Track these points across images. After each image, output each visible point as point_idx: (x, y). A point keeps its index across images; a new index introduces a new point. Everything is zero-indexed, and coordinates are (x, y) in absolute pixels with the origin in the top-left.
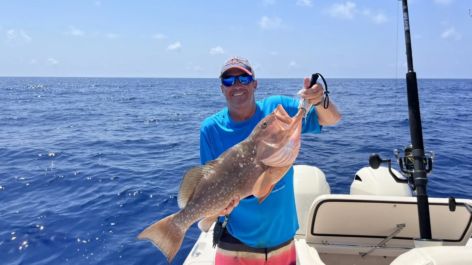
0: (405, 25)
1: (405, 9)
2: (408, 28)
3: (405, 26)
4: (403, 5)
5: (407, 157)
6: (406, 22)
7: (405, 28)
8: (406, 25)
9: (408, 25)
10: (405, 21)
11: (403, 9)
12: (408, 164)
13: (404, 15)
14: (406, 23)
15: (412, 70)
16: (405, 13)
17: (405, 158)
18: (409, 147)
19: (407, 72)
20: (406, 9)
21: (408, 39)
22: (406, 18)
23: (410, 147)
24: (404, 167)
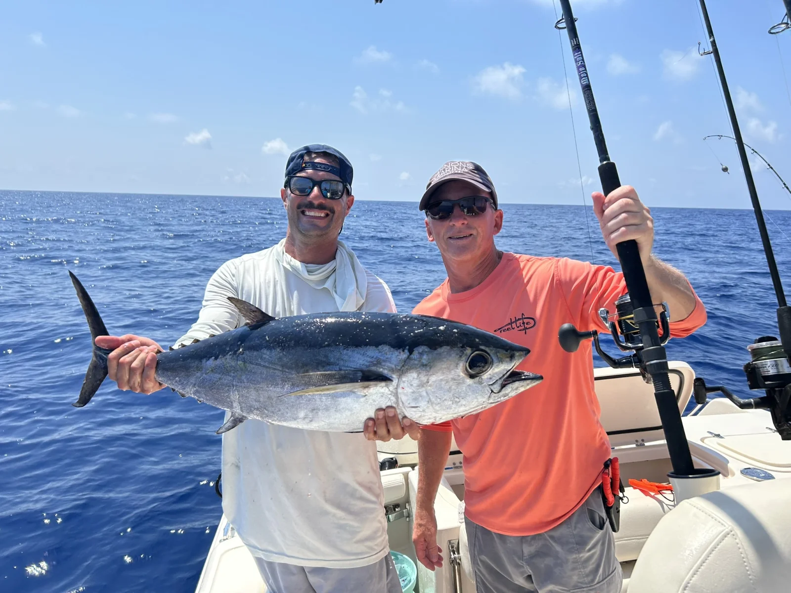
0: (580, 75)
1: (575, 45)
2: (587, 80)
3: (581, 78)
4: (571, 39)
5: (624, 320)
6: (581, 69)
7: (582, 82)
8: (582, 76)
9: (585, 75)
10: (578, 68)
11: (572, 47)
12: (627, 331)
13: (574, 56)
14: (581, 72)
15: (608, 159)
16: (576, 54)
17: (620, 322)
18: (624, 300)
19: (599, 164)
20: (577, 45)
21: (590, 102)
22: (580, 64)
23: (626, 300)
24: (622, 338)
